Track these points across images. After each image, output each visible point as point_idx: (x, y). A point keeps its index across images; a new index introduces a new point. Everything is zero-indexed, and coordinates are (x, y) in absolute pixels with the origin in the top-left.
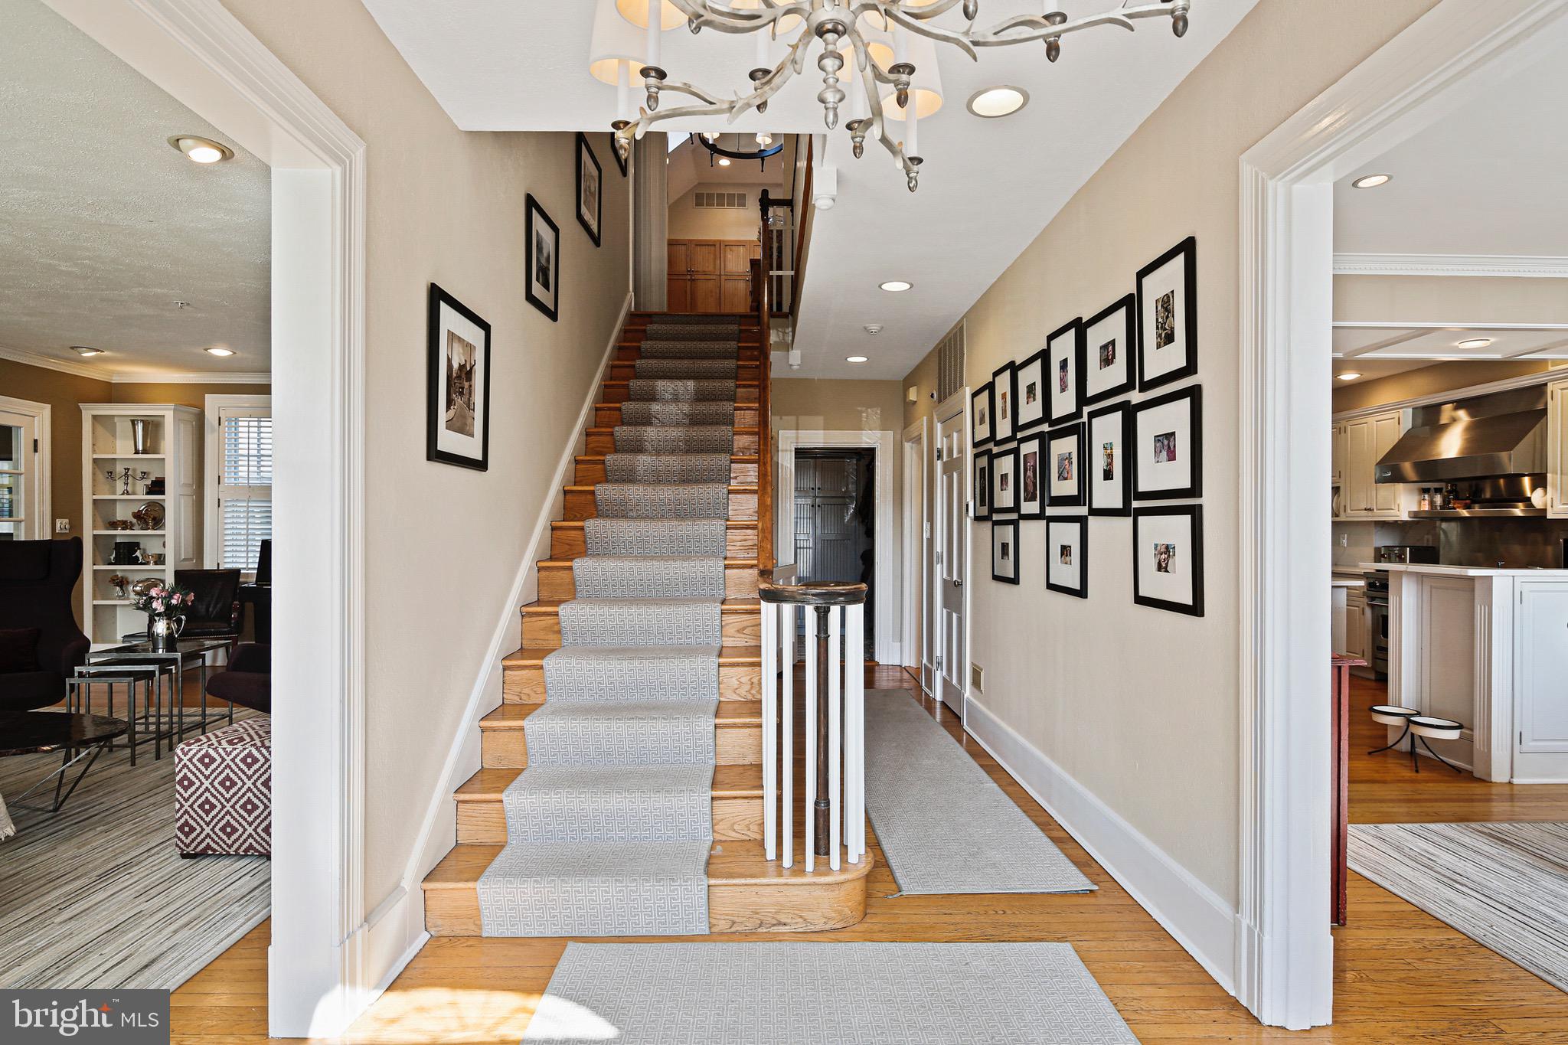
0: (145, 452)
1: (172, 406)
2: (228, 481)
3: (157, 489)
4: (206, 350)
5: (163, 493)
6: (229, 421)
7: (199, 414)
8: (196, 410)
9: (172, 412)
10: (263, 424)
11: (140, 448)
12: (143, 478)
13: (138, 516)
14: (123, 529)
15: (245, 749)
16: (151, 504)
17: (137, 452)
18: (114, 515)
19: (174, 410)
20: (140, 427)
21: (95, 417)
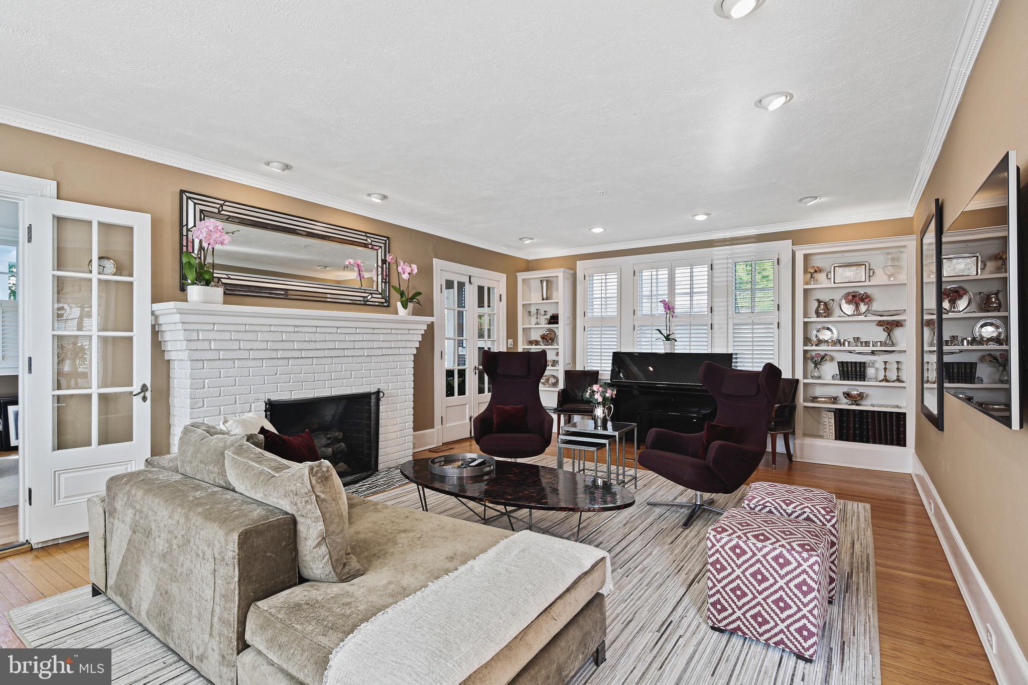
0: (547, 299)
1: (562, 269)
2: (589, 315)
3: (553, 321)
4: (590, 230)
5: (557, 323)
6: (590, 276)
7: (573, 274)
8: (572, 272)
9: (562, 274)
10: (608, 277)
11: (545, 297)
12: (545, 315)
13: (543, 337)
14: (535, 345)
15: (775, 549)
16: (550, 330)
17: (543, 299)
18: (530, 337)
19: (564, 272)
20: (545, 284)
21: (523, 280)
